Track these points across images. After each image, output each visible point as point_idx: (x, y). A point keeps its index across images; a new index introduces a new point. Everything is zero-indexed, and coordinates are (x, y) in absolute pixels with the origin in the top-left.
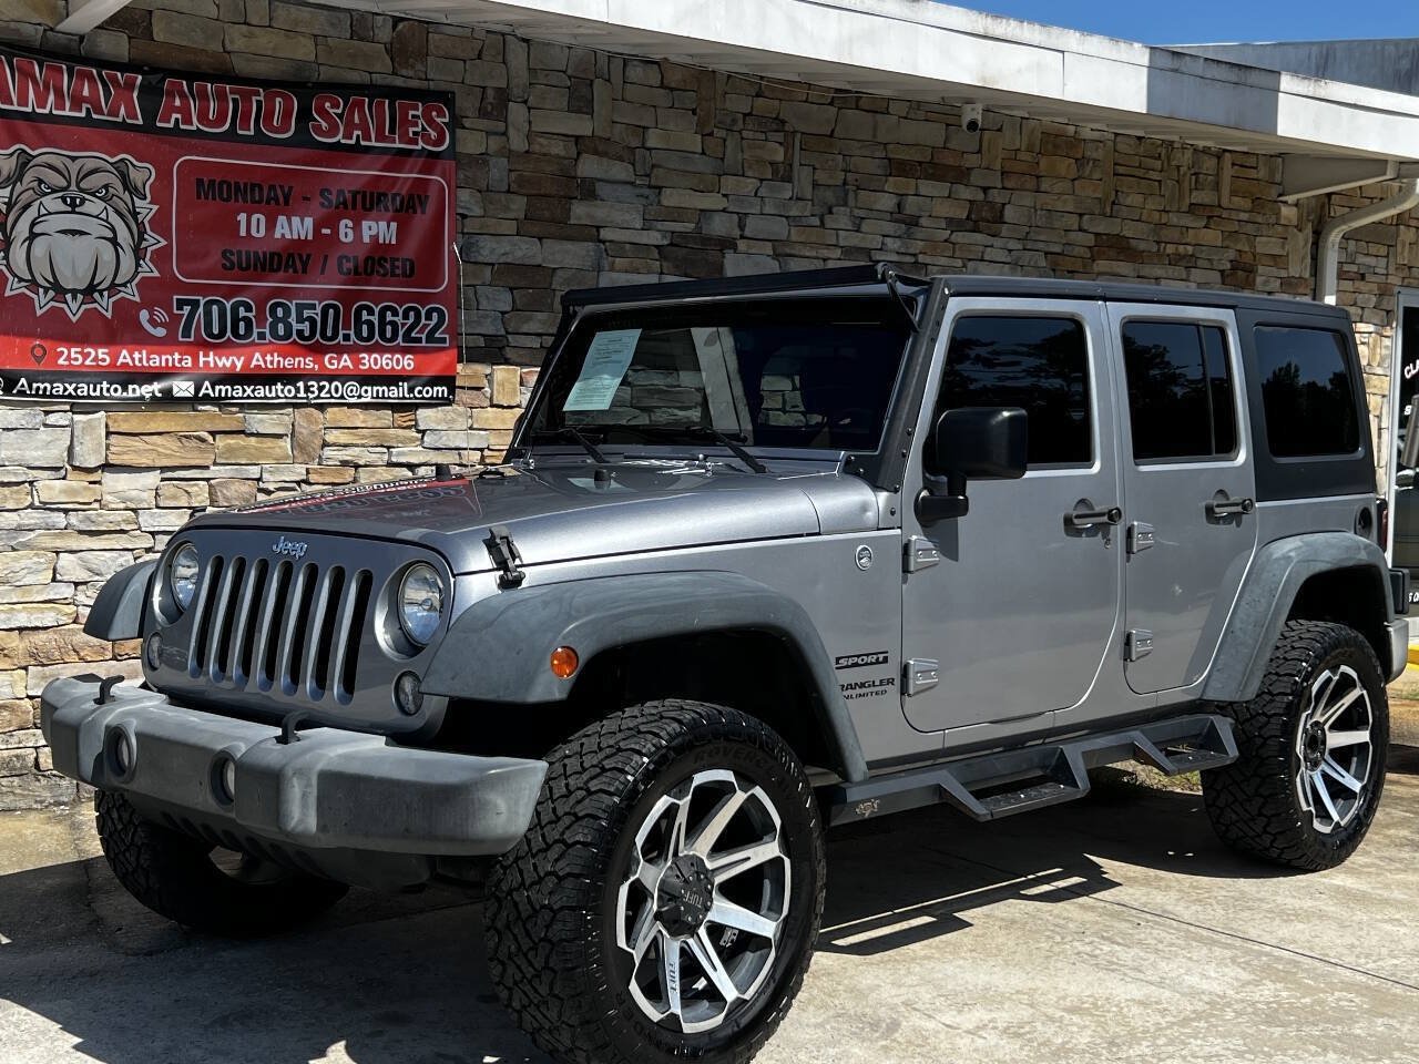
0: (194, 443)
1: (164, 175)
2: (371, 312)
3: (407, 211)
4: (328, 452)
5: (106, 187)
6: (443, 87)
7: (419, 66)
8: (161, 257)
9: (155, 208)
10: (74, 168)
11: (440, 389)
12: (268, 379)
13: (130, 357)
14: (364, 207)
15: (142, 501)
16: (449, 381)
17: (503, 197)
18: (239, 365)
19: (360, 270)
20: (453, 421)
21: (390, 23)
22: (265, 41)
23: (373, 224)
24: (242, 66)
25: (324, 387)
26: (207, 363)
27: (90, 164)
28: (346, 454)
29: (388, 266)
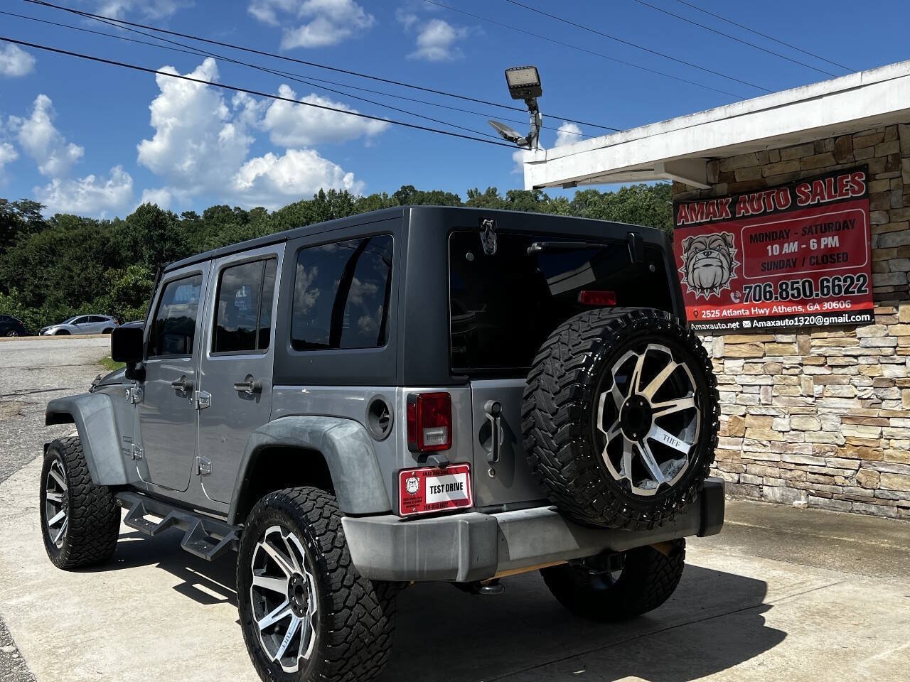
0: (755, 347)
1: (738, 237)
2: (828, 281)
3: (843, 229)
4: (812, 350)
5: (719, 246)
6: (863, 162)
7: (850, 157)
8: (739, 270)
9: (736, 250)
10: (708, 241)
11: (865, 316)
12: (782, 317)
13: (727, 313)
14: (821, 231)
15: (737, 372)
16: (870, 312)
17: (901, 210)
18: (767, 312)
19: (820, 262)
20: (876, 332)
21: (833, 140)
22: (778, 169)
23: (826, 239)
24: (770, 182)
25: (807, 319)
26: (755, 312)
27: (714, 238)
28: (820, 351)
29: (836, 257)
